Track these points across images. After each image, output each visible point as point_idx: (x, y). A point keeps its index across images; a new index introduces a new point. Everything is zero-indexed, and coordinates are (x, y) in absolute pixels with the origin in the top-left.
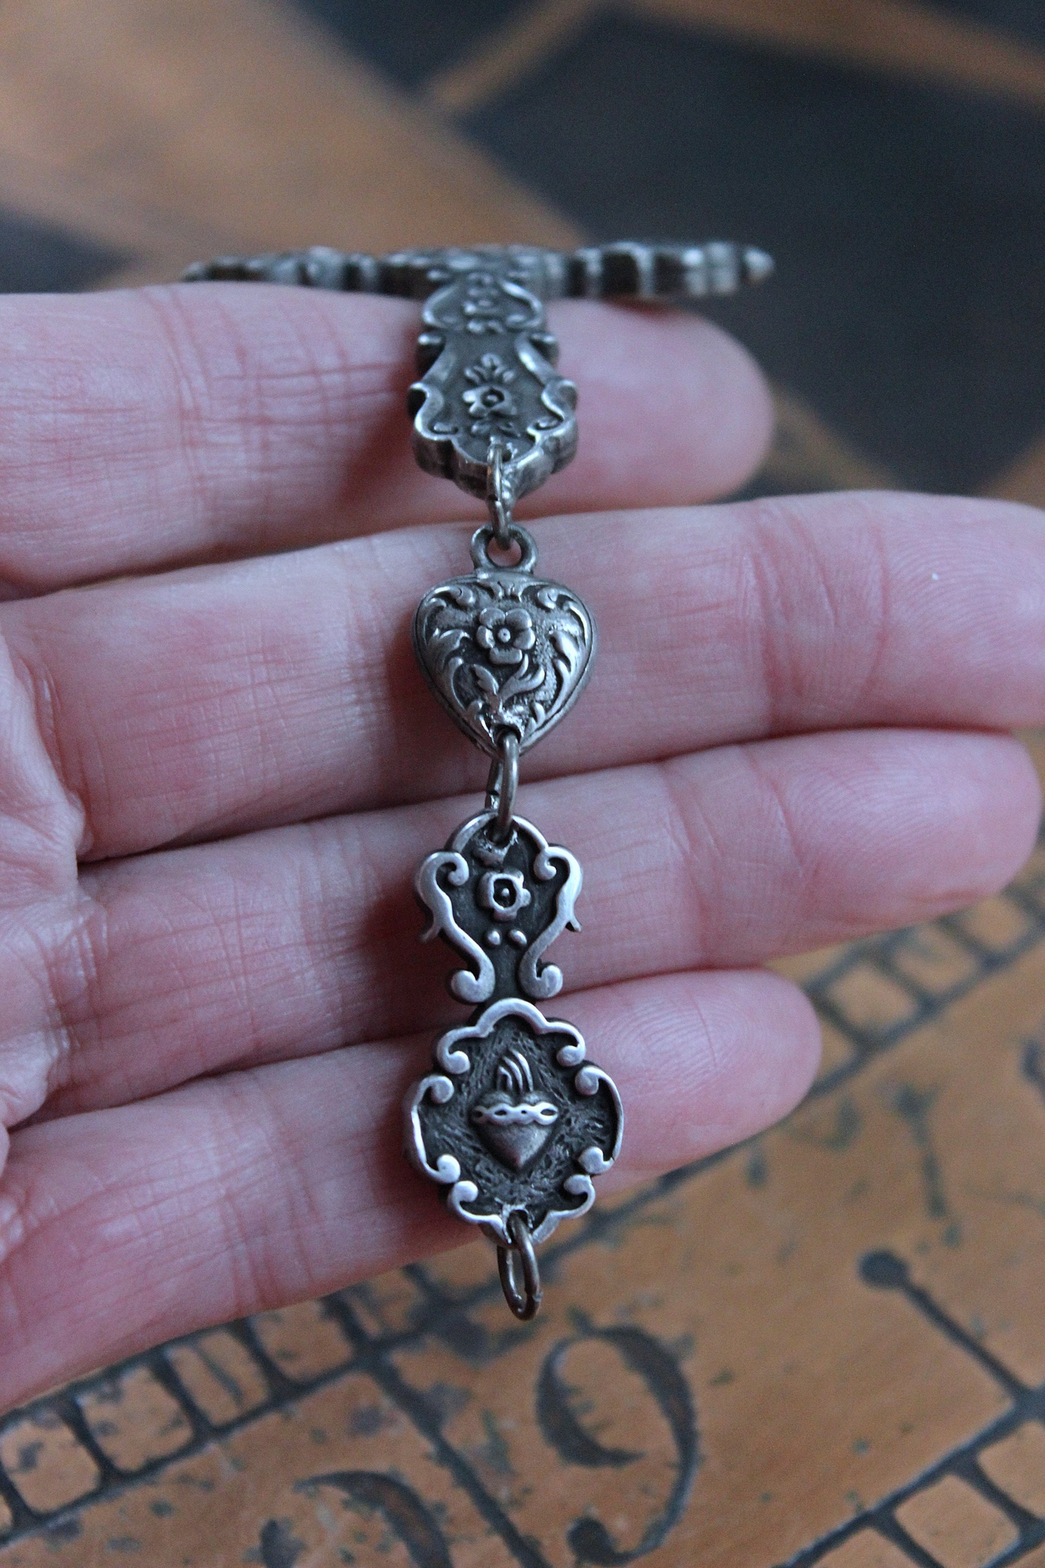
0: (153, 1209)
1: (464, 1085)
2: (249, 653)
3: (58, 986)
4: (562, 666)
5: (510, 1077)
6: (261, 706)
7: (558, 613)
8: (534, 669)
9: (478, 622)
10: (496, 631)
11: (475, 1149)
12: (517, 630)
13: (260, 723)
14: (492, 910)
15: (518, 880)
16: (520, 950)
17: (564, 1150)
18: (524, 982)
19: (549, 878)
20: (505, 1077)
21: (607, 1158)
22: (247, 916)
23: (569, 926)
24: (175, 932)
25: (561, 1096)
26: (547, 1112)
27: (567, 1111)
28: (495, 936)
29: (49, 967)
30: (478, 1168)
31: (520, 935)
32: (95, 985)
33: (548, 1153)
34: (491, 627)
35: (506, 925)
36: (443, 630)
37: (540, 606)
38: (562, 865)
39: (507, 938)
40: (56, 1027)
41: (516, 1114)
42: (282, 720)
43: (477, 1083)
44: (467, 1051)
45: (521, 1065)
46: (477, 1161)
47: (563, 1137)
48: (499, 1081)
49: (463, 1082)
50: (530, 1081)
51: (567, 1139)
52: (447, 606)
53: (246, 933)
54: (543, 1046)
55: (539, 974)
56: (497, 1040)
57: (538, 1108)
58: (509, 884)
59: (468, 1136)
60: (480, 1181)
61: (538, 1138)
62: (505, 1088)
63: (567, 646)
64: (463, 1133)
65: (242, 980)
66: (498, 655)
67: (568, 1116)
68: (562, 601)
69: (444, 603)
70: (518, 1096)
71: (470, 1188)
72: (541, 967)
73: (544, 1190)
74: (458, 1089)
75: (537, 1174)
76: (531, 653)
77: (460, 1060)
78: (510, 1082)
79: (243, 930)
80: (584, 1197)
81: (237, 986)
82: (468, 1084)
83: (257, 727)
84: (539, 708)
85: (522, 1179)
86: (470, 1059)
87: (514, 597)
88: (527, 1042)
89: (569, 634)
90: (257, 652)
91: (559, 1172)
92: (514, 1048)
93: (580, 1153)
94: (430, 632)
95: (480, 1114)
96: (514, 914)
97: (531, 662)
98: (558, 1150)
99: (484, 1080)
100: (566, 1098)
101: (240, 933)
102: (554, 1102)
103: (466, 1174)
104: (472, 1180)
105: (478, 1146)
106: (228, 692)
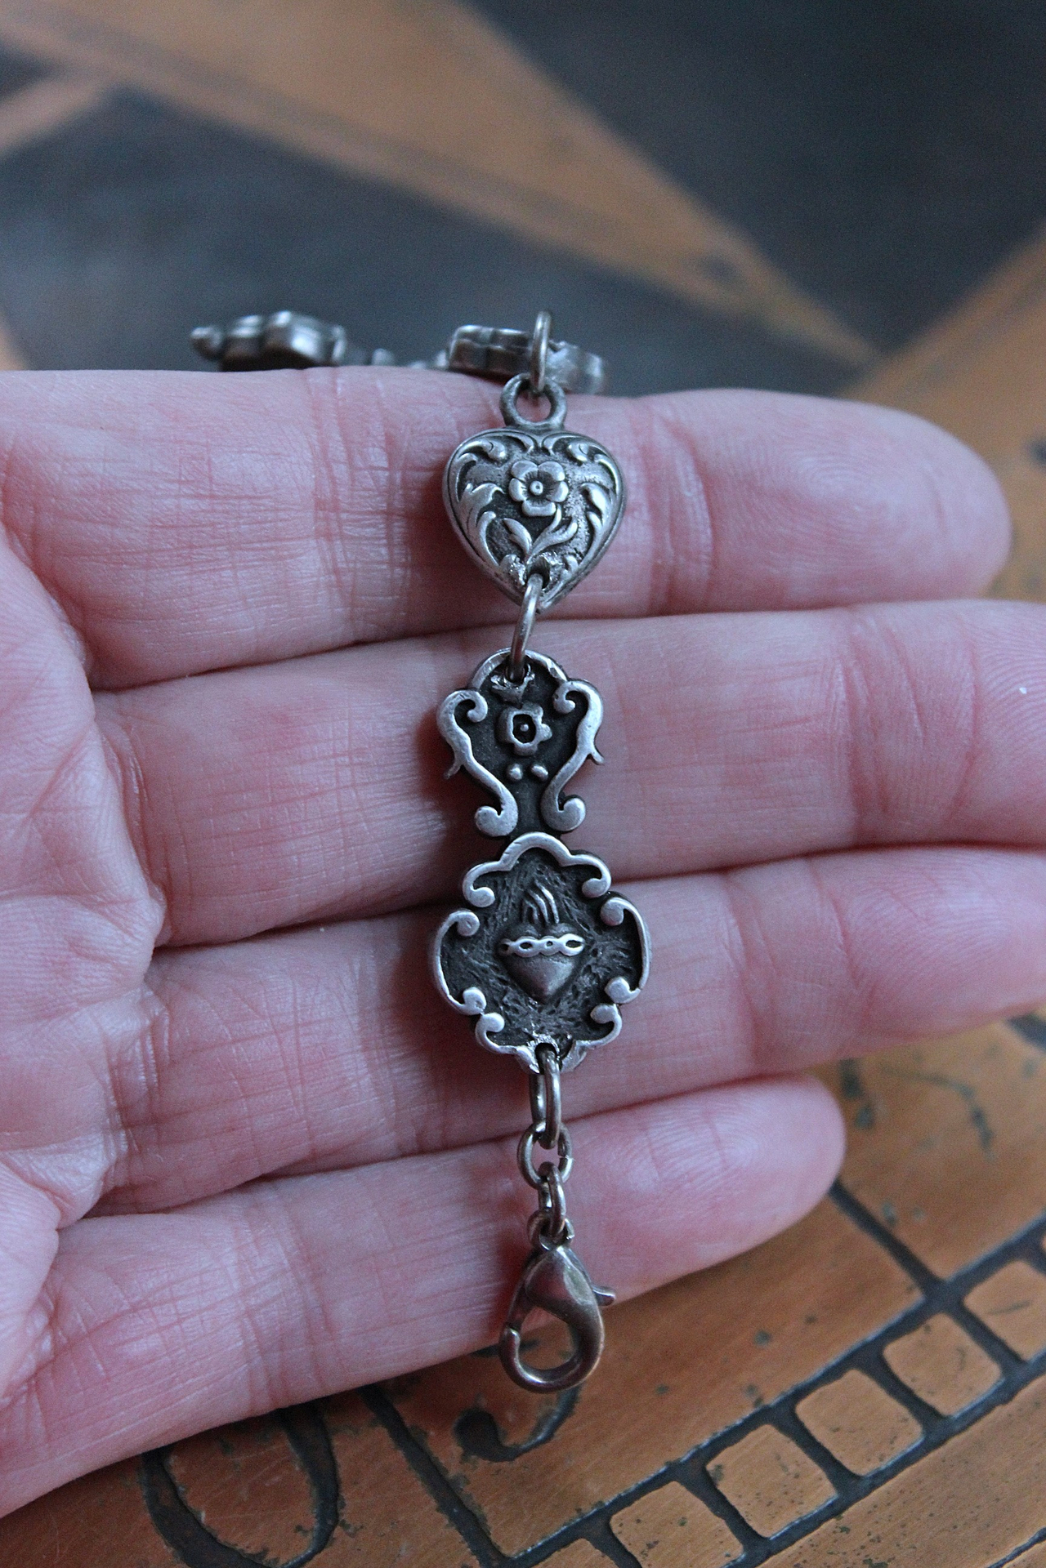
0: (177, 1328)
1: (490, 919)
2: (335, 756)
3: (119, 1089)
4: (594, 517)
5: (535, 908)
6: (345, 809)
7: (590, 466)
8: (567, 522)
9: (511, 476)
10: (528, 483)
11: (501, 981)
12: (550, 483)
13: (343, 825)
14: (512, 745)
15: (538, 717)
16: (541, 785)
17: (591, 980)
18: (547, 817)
19: (568, 711)
20: (531, 910)
21: (632, 988)
22: (306, 1024)
23: (590, 757)
24: (234, 1042)
25: (588, 928)
26: (572, 944)
27: (593, 942)
28: (517, 771)
29: (111, 1069)
30: (505, 999)
31: (541, 770)
32: (154, 1092)
33: (576, 983)
34: (523, 479)
35: (527, 760)
36: (476, 484)
37: (572, 459)
38: (582, 700)
39: (528, 773)
40: (114, 1129)
41: (541, 946)
42: (364, 824)
43: (502, 919)
44: (492, 887)
45: (546, 899)
46: (505, 992)
47: (589, 967)
48: (525, 912)
49: (489, 916)
50: (555, 912)
51: (594, 970)
52: (479, 460)
53: (304, 1041)
54: (567, 878)
55: (561, 808)
56: (523, 874)
57: (565, 939)
58: (528, 720)
59: (496, 969)
60: (508, 1013)
61: (564, 968)
62: (531, 920)
63: (598, 497)
64: (490, 966)
65: (299, 1088)
66: (531, 508)
67: (594, 947)
68: (592, 454)
69: (475, 458)
70: (544, 928)
71: (497, 1020)
72: (563, 800)
73: (572, 1019)
74: (484, 922)
75: (564, 1005)
76: (562, 505)
77: (485, 894)
78: (536, 915)
79: (301, 1040)
80: (610, 1026)
81: (294, 1096)
82: (494, 917)
83: (339, 831)
84: (571, 559)
85: (549, 1009)
86: (496, 894)
87: (545, 450)
88: (552, 875)
89: (600, 485)
90: (343, 755)
91: (587, 1002)
92: (540, 881)
93: (606, 982)
94: (462, 487)
95: (506, 947)
96: (536, 749)
97: (564, 515)
98: (586, 981)
99: (510, 914)
100: (592, 929)
101: (298, 1043)
102: (580, 934)
103: (493, 1006)
104: (500, 1012)
105: (504, 977)
106: (313, 795)
